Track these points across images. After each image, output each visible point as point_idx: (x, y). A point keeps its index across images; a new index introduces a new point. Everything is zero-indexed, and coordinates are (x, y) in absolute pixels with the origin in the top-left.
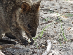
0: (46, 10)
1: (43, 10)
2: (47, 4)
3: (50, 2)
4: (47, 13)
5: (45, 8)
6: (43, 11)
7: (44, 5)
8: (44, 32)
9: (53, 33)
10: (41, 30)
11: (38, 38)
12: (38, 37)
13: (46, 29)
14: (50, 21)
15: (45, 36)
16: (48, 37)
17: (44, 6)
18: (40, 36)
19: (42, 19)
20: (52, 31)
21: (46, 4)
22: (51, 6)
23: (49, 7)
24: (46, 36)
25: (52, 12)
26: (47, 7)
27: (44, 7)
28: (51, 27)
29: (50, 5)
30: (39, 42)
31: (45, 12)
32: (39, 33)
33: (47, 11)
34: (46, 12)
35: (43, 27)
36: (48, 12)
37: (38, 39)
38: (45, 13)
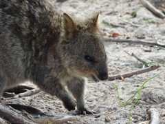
0: (149, 43)
1: (142, 43)
2: (152, 31)
3: (157, 26)
4: (150, 51)
5: (147, 39)
6: (142, 46)
7: (144, 33)
8: (144, 90)
9: (162, 93)
10: (138, 86)
11: (130, 104)
12: (130, 102)
13: (147, 85)
14: (155, 66)
15: (145, 100)
16: (152, 102)
17: (146, 36)
18: (135, 99)
19: (139, 62)
20: (161, 88)
21: (149, 32)
22: (159, 35)
23: (156, 38)
24: (148, 100)
25: (160, 49)
26: (150, 38)
27: (144, 38)
28: (158, 80)
29: (157, 33)
30: (133, 112)
31: (146, 49)
32: (133, 92)
33: (152, 45)
34: (148, 49)
35: (141, 81)
36: (153, 49)
37: (130, 106)
38: (146, 51)
